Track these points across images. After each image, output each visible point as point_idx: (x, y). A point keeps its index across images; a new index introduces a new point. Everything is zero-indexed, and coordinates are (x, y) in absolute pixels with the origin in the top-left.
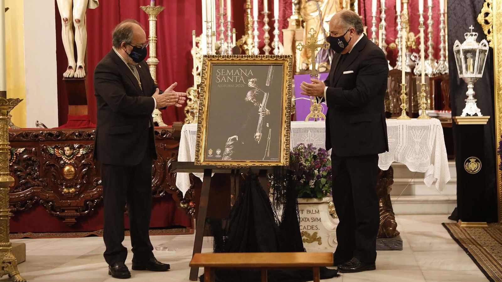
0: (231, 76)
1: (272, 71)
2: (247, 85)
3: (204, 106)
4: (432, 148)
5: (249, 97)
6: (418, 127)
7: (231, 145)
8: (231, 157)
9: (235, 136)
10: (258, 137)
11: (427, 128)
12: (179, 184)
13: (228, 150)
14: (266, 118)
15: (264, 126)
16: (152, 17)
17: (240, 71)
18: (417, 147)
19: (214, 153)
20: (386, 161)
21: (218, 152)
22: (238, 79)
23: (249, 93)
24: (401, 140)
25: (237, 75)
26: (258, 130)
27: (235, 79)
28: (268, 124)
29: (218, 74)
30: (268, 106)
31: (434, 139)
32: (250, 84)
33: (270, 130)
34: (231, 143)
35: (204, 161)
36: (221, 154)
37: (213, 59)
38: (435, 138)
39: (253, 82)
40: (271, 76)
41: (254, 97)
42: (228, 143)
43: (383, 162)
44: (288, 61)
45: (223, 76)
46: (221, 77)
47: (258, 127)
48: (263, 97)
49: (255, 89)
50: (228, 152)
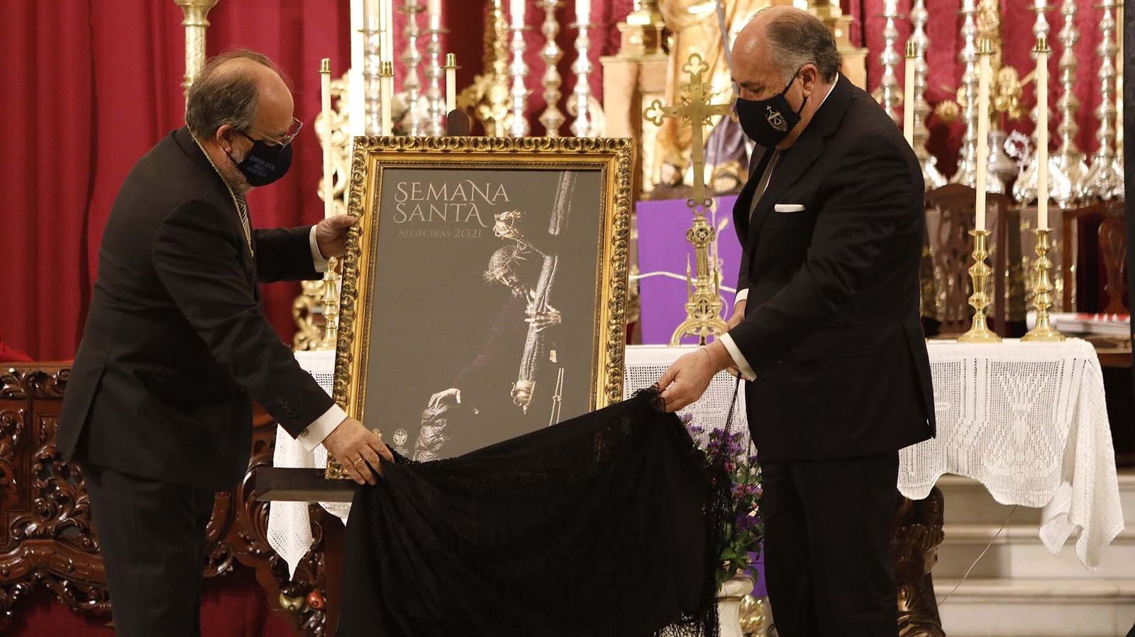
0: (439, 204)
1: (569, 187)
2: (490, 231)
3: (355, 295)
4: (1066, 432)
5: (496, 269)
6: (1024, 365)
7: (440, 416)
8: (440, 454)
9: (452, 391)
10: (521, 394)
11: (1051, 369)
12: (277, 538)
13: (429, 432)
14: (549, 336)
15: (542, 359)
16: (195, 14)
17: (467, 189)
18: (1020, 428)
20: (921, 469)
21: (400, 438)
22: (464, 211)
23: (496, 258)
24: (970, 406)
25: (459, 199)
26: (522, 370)
27: (452, 211)
28: (553, 353)
29: (401, 196)
30: (555, 297)
31: (1073, 402)
32: (501, 229)
33: (561, 372)
34: (438, 412)
37: (386, 149)
38: (1078, 400)
39: (508, 222)
40: (565, 205)
41: (512, 268)
42: (429, 412)
43: (913, 474)
44: (618, 158)
45: (415, 203)
46: (409, 207)
47: (524, 363)
48: (541, 269)
49: (515, 243)
50: (429, 441)
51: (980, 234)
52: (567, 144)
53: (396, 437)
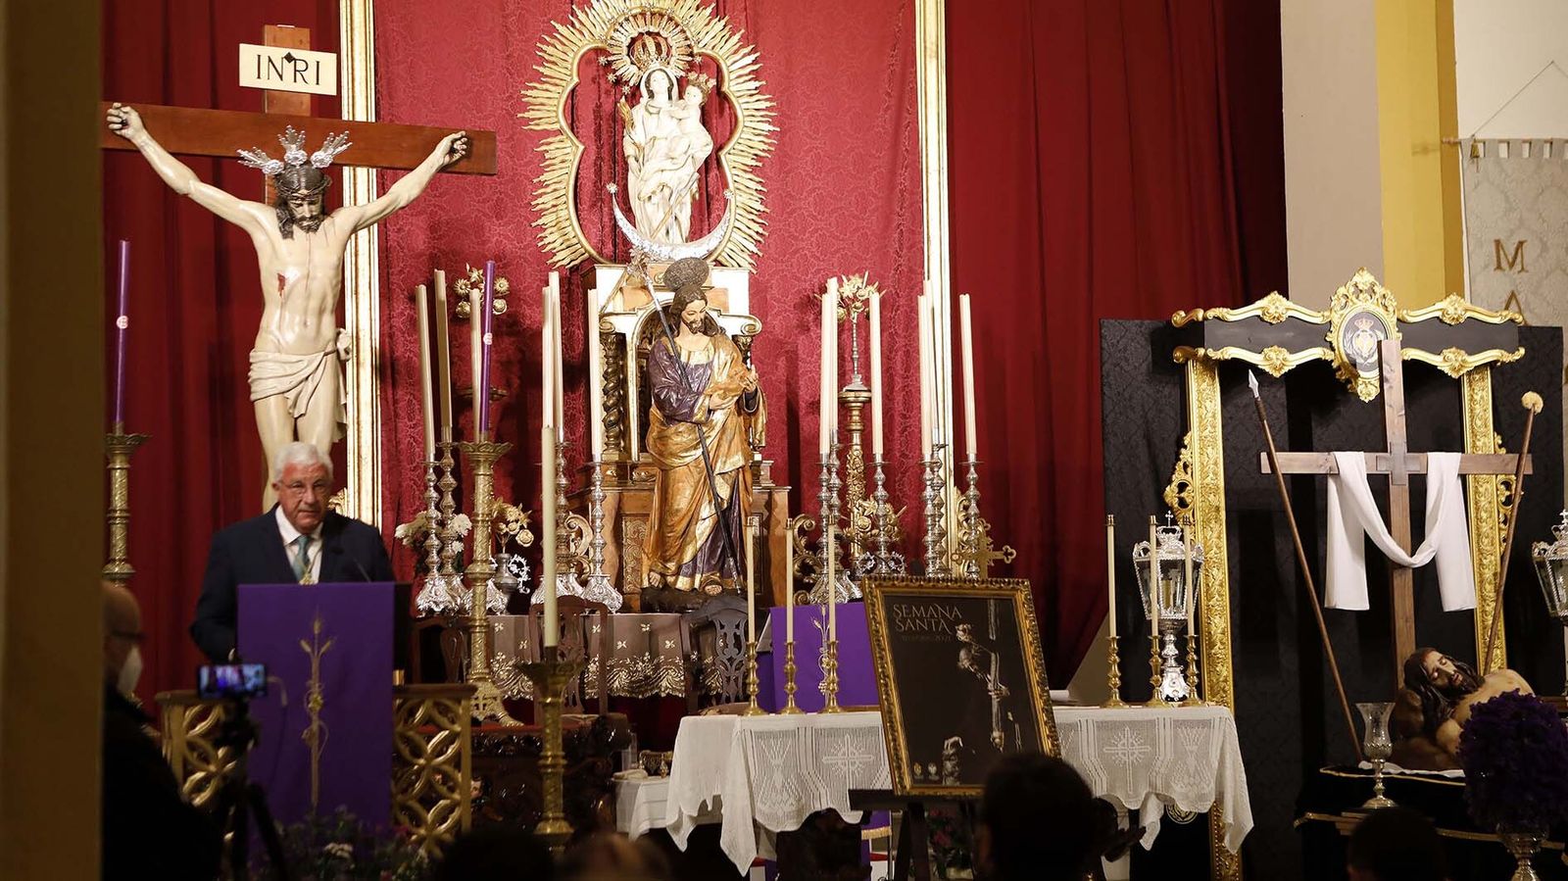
0: (921, 619)
1: (995, 610)
2: (955, 637)
3: (888, 677)
4: (1216, 765)
5: (964, 662)
6: (1192, 722)
7: (952, 754)
8: (958, 779)
9: (956, 738)
10: (997, 740)
11: (1206, 724)
13: (949, 765)
14: (1004, 704)
15: (1004, 718)
17: (936, 610)
18: (1191, 761)
19: (925, 772)
20: (1135, 791)
21: (933, 769)
22: (937, 624)
23: (962, 654)
24: (1162, 748)
25: (932, 616)
26: (994, 725)
27: (930, 624)
28: (1009, 714)
29: (897, 614)
30: (1003, 678)
31: (1220, 744)
32: (961, 635)
33: (1017, 726)
34: (951, 752)
35: (912, 788)
36: (938, 773)
37: (885, 584)
38: (1223, 744)
39: (964, 631)
40: (996, 621)
41: (973, 660)
42: (946, 752)
43: (1131, 793)
44: (1021, 591)
45: (907, 618)
46: (904, 621)
47: (994, 720)
48: (990, 661)
49: (971, 644)
50: (950, 770)
51: (1156, 637)
52: (991, 583)
53: (930, 768)
